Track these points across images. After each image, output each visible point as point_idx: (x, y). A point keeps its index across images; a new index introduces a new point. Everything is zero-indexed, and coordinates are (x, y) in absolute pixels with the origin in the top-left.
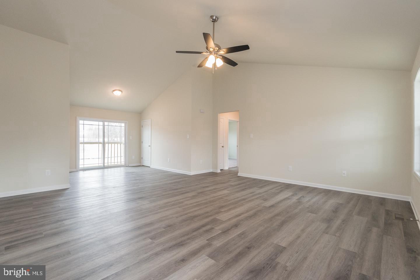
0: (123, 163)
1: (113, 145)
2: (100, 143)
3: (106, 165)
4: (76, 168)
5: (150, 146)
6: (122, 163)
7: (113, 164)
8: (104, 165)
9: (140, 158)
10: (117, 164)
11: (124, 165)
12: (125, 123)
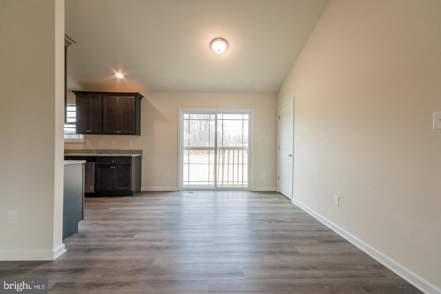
0: (246, 184)
1: (236, 151)
2: (212, 149)
3: (219, 185)
4: (177, 187)
5: (291, 156)
6: (244, 183)
7: (231, 183)
8: (216, 185)
9: (276, 177)
10: (236, 185)
11: (247, 187)
12: (250, 113)
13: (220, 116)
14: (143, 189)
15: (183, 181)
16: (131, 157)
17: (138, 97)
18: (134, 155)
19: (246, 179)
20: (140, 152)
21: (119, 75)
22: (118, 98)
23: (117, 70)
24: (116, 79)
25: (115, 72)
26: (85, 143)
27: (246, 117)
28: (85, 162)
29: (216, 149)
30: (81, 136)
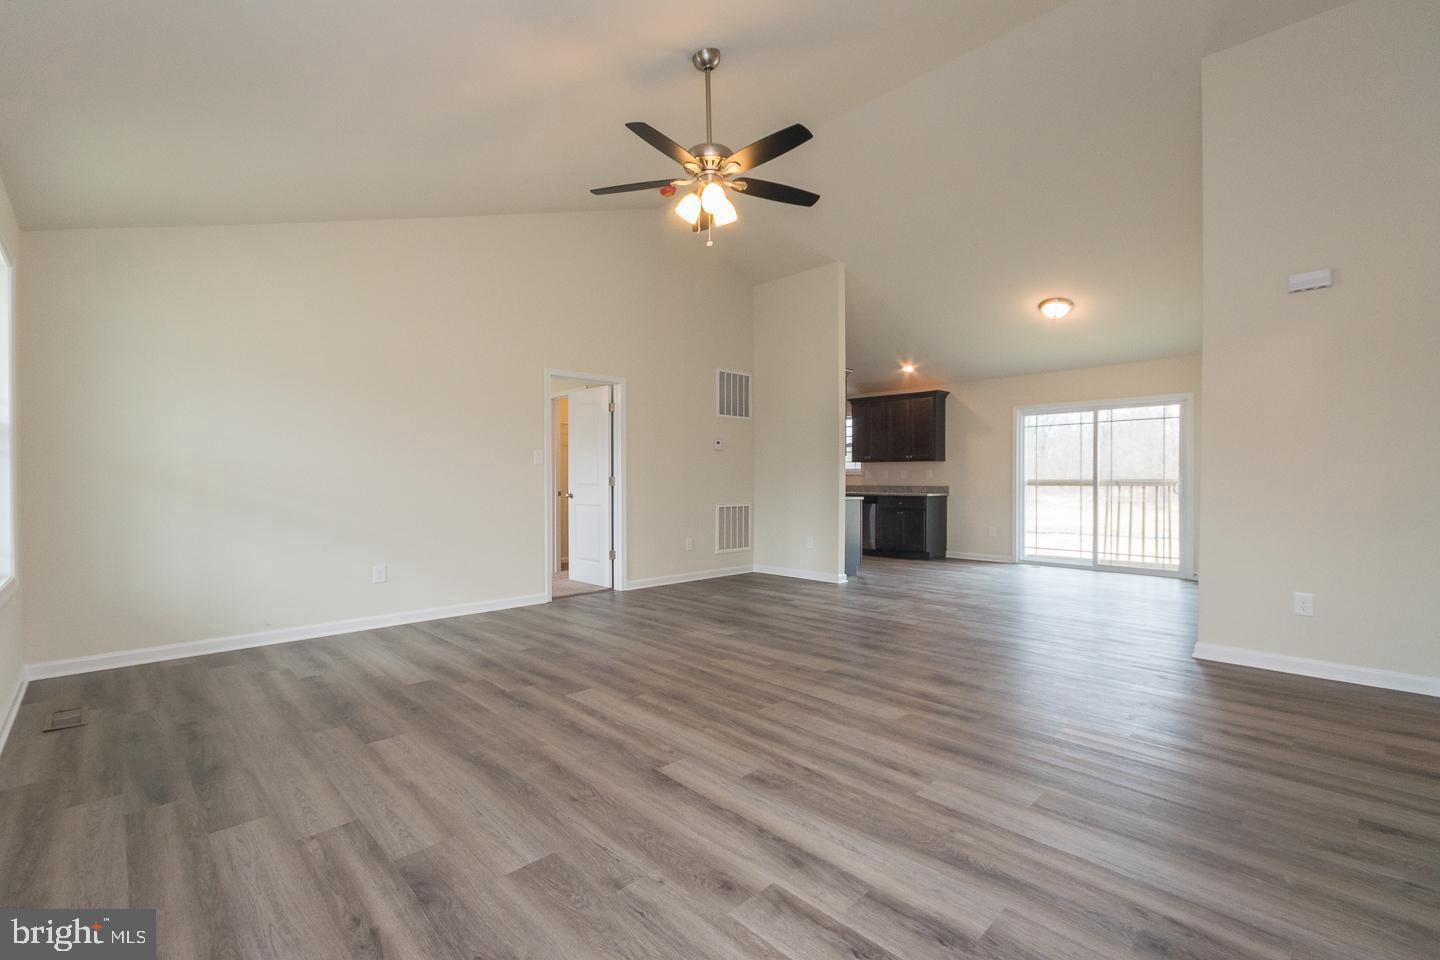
0: (1176, 563)
4: (1011, 555)
6: (1171, 560)
8: (1095, 559)
10: (1151, 565)
11: (1177, 570)
12: (1183, 403)
13: (1103, 414)
14: (949, 554)
15: (1024, 547)
16: (925, 498)
17: (939, 397)
18: (929, 495)
19: (1176, 552)
20: (945, 489)
21: (908, 369)
22: (907, 401)
23: (905, 361)
24: (903, 374)
25: (902, 364)
26: (863, 476)
27: (1174, 410)
28: (862, 498)
29: (1094, 483)
30: (858, 465)
